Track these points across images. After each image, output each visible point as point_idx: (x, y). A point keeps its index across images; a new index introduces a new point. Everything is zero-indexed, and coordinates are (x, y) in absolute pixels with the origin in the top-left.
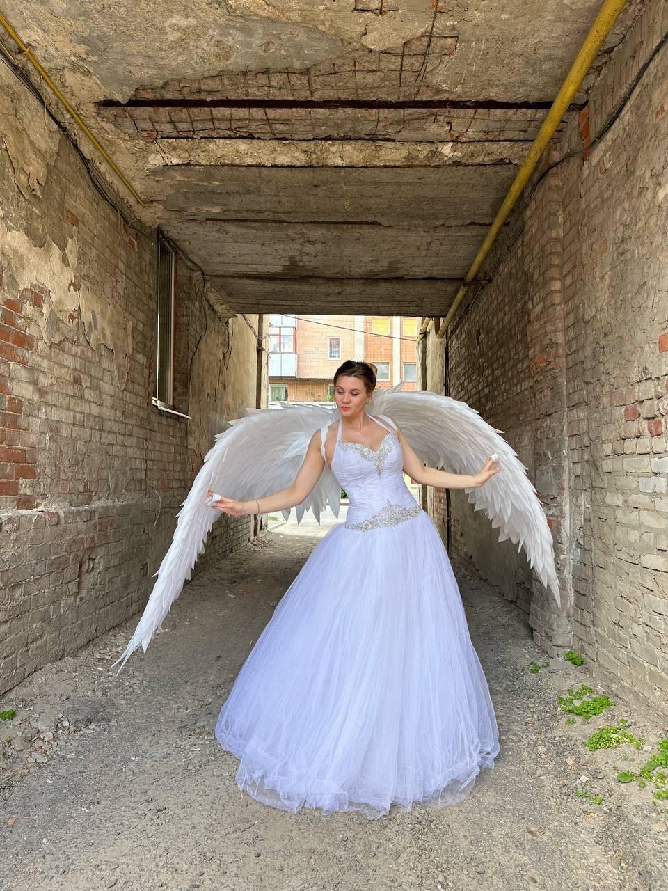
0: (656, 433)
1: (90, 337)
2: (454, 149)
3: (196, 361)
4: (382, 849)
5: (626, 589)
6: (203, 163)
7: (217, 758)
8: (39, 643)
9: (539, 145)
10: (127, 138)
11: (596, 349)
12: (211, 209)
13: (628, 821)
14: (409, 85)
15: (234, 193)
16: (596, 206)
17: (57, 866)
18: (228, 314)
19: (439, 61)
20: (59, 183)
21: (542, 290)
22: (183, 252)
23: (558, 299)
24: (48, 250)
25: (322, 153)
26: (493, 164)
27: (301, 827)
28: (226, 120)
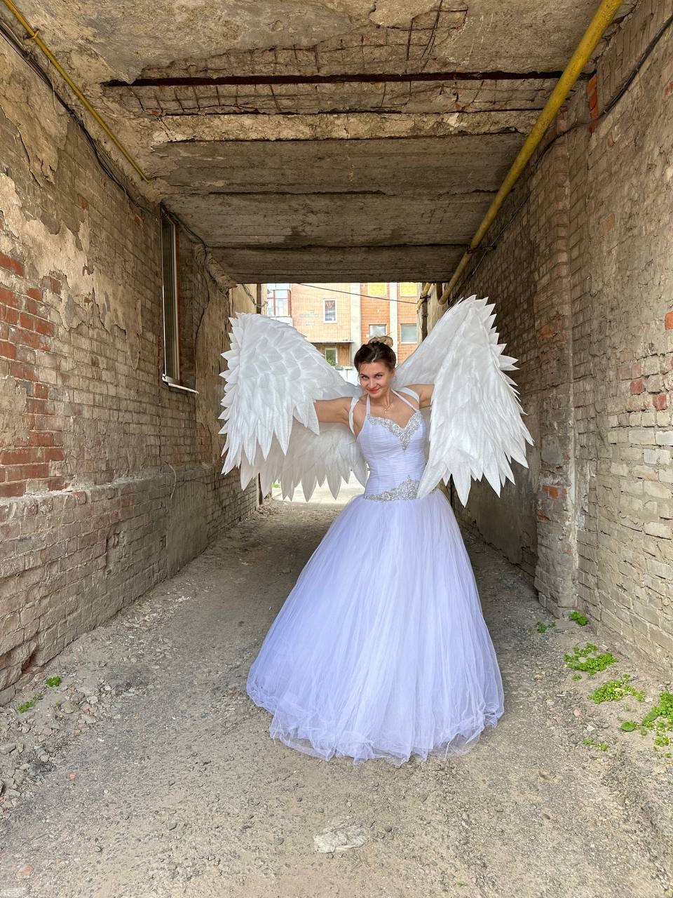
0: (660, 407)
1: (104, 319)
2: (460, 120)
3: (200, 335)
4: (410, 792)
5: (630, 555)
6: (208, 138)
7: (252, 716)
8: (75, 614)
9: (547, 116)
10: (132, 117)
11: (603, 324)
12: (214, 183)
13: (631, 764)
14: (416, 59)
15: (237, 167)
16: (603, 180)
17: (121, 813)
18: (229, 285)
19: (447, 34)
20: (69, 167)
21: (548, 262)
22: (184, 224)
23: (564, 271)
24: (62, 237)
25: (327, 127)
26: (499, 133)
27: (335, 775)
28: (232, 97)
